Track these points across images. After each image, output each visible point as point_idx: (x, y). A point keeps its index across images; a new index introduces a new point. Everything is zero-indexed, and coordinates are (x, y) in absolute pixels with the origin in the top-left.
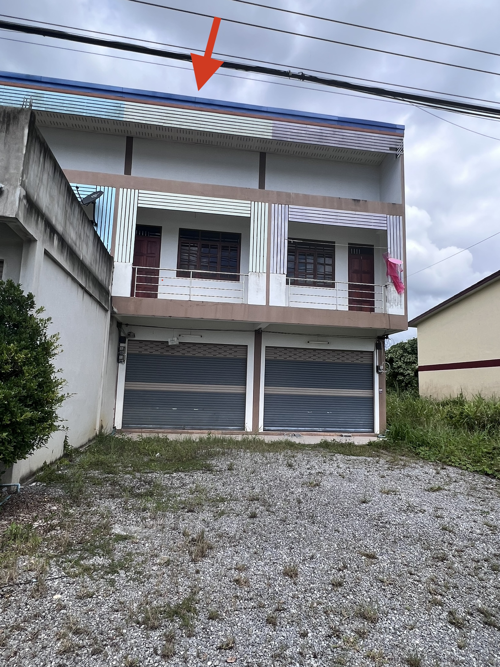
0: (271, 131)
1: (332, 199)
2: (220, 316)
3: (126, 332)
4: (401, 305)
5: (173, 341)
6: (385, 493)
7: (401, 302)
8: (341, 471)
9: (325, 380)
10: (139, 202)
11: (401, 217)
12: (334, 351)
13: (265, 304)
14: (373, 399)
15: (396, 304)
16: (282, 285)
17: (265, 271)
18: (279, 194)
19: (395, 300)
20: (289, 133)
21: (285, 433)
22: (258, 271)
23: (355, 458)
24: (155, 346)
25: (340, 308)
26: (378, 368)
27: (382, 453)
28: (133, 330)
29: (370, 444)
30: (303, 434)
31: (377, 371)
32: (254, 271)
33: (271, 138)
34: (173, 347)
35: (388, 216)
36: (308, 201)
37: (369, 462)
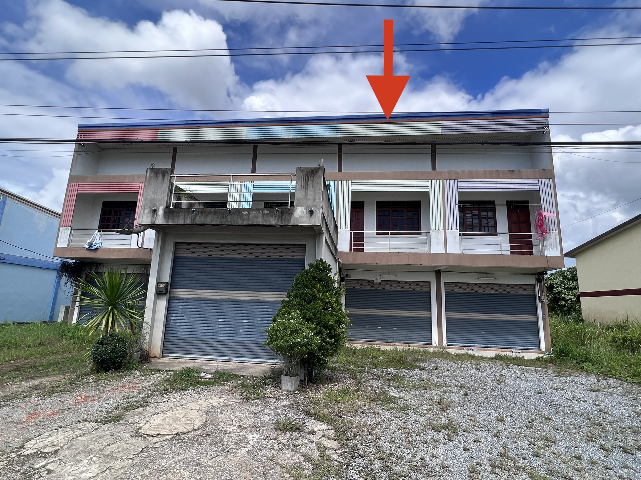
0: (441, 129)
1: (491, 172)
2: (411, 262)
3: (345, 275)
4: (556, 248)
5: (377, 280)
6: (554, 389)
7: (556, 246)
8: (518, 375)
9: (494, 308)
10: (352, 188)
11: (551, 180)
12: (500, 285)
13: (444, 253)
14: (537, 323)
15: (553, 248)
16: (457, 238)
17: (442, 228)
18: (449, 172)
19: (551, 245)
20: (454, 128)
21: (465, 348)
22: (437, 229)
23: (527, 368)
24: (363, 283)
25: (504, 253)
26: (540, 298)
27: (550, 366)
28: (349, 272)
29: (538, 359)
30: (479, 350)
31: (540, 300)
32: (434, 229)
33: (440, 133)
34: (376, 284)
35: (540, 180)
36: (472, 176)
37: (539, 371)
